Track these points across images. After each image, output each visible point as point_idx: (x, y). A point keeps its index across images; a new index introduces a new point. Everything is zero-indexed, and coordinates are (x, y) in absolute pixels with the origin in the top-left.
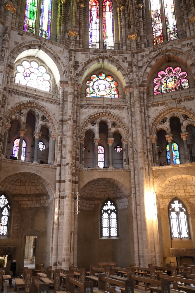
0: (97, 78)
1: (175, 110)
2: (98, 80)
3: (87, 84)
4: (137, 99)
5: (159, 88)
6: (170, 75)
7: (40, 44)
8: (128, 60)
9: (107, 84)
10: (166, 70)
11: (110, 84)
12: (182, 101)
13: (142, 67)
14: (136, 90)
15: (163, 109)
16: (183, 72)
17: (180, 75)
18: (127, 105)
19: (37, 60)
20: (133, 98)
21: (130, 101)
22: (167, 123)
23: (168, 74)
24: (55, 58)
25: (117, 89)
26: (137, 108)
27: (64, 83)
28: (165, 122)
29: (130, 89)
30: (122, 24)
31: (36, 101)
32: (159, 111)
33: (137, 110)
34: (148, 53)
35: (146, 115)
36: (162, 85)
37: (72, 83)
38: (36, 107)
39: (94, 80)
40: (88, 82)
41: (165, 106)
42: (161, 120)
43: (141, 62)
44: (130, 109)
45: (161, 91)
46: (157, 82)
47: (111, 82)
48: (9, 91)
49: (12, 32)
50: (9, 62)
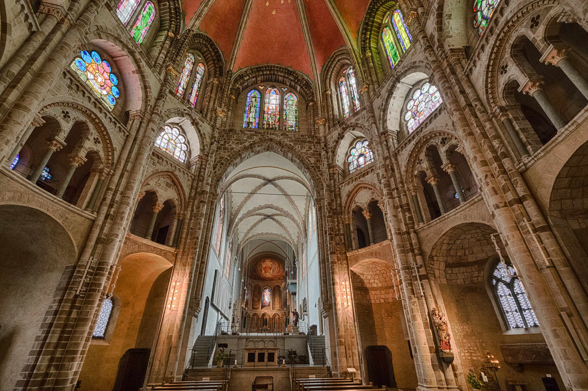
3: (476, 26)
7: (394, 79)
19: (415, 88)
31: (421, 135)
38: (427, 140)
39: (479, 6)
40: (475, 22)
48: (396, 154)
49: (374, 103)
50: (381, 130)
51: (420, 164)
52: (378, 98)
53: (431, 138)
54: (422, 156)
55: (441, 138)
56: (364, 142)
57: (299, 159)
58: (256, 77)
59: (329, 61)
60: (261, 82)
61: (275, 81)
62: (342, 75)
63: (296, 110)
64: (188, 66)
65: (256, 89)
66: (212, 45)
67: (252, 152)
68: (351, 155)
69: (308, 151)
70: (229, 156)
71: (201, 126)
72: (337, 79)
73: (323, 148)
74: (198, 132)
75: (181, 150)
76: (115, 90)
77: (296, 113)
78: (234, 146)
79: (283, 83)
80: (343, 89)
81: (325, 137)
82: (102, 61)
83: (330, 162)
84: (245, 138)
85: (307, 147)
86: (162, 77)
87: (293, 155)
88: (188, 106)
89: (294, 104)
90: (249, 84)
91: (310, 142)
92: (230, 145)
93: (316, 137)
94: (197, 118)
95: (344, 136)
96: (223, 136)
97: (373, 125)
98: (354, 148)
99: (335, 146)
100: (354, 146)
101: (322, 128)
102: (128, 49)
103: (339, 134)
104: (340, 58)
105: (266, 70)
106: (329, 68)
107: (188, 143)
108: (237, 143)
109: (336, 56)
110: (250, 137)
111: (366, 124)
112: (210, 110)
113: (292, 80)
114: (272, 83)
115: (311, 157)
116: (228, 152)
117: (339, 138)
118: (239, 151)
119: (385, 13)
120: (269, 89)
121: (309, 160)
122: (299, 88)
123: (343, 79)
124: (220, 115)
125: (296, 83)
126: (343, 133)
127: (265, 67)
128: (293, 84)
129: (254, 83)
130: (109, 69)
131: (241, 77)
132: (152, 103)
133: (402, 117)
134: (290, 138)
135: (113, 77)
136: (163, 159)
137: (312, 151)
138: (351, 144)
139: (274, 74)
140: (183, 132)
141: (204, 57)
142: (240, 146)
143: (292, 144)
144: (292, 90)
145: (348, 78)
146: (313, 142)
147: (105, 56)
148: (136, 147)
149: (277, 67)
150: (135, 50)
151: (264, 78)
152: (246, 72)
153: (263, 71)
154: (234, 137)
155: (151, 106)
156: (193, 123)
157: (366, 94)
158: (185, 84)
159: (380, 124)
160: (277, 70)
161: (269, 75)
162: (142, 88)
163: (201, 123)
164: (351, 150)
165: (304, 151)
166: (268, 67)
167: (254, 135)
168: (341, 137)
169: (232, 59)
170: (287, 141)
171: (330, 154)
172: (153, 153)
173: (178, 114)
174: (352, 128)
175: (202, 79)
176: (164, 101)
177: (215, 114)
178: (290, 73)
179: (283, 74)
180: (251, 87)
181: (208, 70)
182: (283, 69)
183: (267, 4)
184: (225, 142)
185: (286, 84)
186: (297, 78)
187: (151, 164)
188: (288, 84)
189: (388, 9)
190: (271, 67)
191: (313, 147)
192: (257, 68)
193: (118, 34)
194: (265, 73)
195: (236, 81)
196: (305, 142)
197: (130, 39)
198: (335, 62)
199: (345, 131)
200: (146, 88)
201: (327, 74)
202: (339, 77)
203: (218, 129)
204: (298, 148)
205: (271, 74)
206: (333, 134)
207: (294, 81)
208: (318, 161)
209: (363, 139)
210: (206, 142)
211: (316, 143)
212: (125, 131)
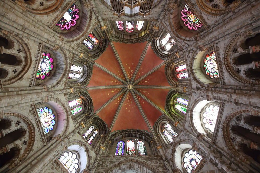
0: (207, 71)
1: (201, 4)
2: (208, 70)
3: (212, 78)
4: (203, 40)
5: (198, 24)
6: (188, 22)
7: (190, 111)
8: (188, 54)
9: (209, 63)
10: (187, 25)
11: (208, 60)
12: (192, 3)
13: (187, 44)
14: (199, 43)
15: (205, 14)
16: (182, 14)
17: (184, 15)
18: (214, 45)
19: (202, 113)
20: (206, 43)
21: (210, 43)
22: (216, 2)
23: (188, 23)
24: (196, 102)
25: (210, 54)
26: (209, 38)
27: (209, 98)
28: (216, 4)
29: (201, 47)
30: (178, 62)
31: (222, 123)
32: (207, 16)
33: (211, 37)
34: (180, 43)
35: (215, 26)
36: (196, 23)
37: (206, 92)
38: (227, 124)
39: (209, 73)
40: (211, 77)
41: (202, 14)
42: (215, 9)
43: (186, 45)
44: (215, 42)
45: (199, 21)
46: (195, 28)
47: (207, 60)
48: (214, 143)
49: (185, 127)
50: (196, 135)
51: (235, 141)
52: (186, 123)
53: (229, 122)
54: (232, 135)
55: (234, 119)
56: (190, 152)
57: (151, 170)
58: (122, 135)
59: (156, 124)
60: (125, 137)
61: (132, 137)
62: (163, 128)
63: (144, 148)
64: (90, 130)
65: (122, 141)
66: (103, 122)
67: (120, 169)
68: (185, 163)
69: (156, 164)
70: (104, 171)
71: (90, 152)
72: (161, 131)
73: (165, 160)
74: (88, 156)
75: (74, 167)
76: (51, 127)
77: (144, 149)
78: (108, 165)
79: (136, 137)
80: (166, 133)
81: (165, 155)
82: (52, 114)
83: (173, 168)
84: (116, 160)
85: (155, 162)
86: (77, 126)
87: (146, 168)
88: (85, 141)
89: (143, 145)
90: (119, 138)
91: (155, 159)
92: (106, 164)
93: (159, 156)
94: (89, 148)
95: (175, 150)
96: (102, 160)
97: (190, 134)
98: (185, 157)
99: (173, 157)
100: (184, 156)
101: (161, 150)
102: (66, 110)
103: (172, 150)
104: (160, 121)
105: (127, 131)
106: (156, 126)
107: (79, 164)
108: (110, 163)
109: (159, 121)
110: (119, 159)
111: (186, 137)
112: (97, 146)
113: (139, 134)
114: (130, 138)
115: (159, 168)
116: (104, 168)
117: (173, 152)
118: (111, 168)
119: (174, 101)
120: (129, 140)
121: (158, 169)
122: (143, 137)
123: (164, 130)
124: (103, 149)
125: (142, 135)
126: (174, 149)
127: (126, 130)
128: (140, 136)
129: (121, 138)
130: (53, 118)
131: (115, 134)
132: (67, 134)
133: (204, 128)
134: (143, 158)
135: (54, 121)
136: (60, 167)
137: (158, 164)
138: (182, 156)
139: (131, 133)
140: (79, 156)
141: (99, 128)
142: (112, 164)
143: (145, 161)
144: (140, 139)
145: (167, 128)
146: (158, 159)
147: (55, 112)
148: (47, 151)
149: (132, 130)
150: (69, 111)
151: (126, 135)
152: (117, 132)
153: (125, 132)
154: (108, 160)
155: (66, 135)
156: (86, 151)
157: (179, 125)
158: (87, 136)
159: (194, 133)
160: (132, 131)
161: (128, 133)
162: (65, 126)
163: (90, 151)
164: (183, 159)
165: (153, 164)
166: (128, 130)
167: (121, 158)
168: (174, 151)
169: (111, 126)
170: (141, 160)
171: (171, 163)
172: (55, 161)
173: (79, 144)
174: (179, 144)
175: (96, 135)
176: (73, 134)
177: (100, 148)
178: (138, 131)
179: (135, 133)
180: (120, 140)
181: (100, 132)
182: (135, 130)
183: (127, 108)
184: (103, 163)
185: (137, 137)
186: (142, 133)
187: (51, 168)
188: (138, 137)
189: (174, 99)
190: (129, 130)
191: (158, 162)
192: (122, 131)
193: (64, 103)
194: (126, 133)
195: (112, 136)
196: (153, 159)
197: (68, 107)
198: (159, 124)
199: (175, 147)
200: (67, 127)
201: (156, 129)
202: (162, 129)
203: (100, 155)
204: (149, 163)
205: (129, 133)
206: (169, 151)
207: (141, 135)
208: (164, 169)
209: (188, 150)
210: (91, 162)
211: (160, 159)
212: (45, 142)
